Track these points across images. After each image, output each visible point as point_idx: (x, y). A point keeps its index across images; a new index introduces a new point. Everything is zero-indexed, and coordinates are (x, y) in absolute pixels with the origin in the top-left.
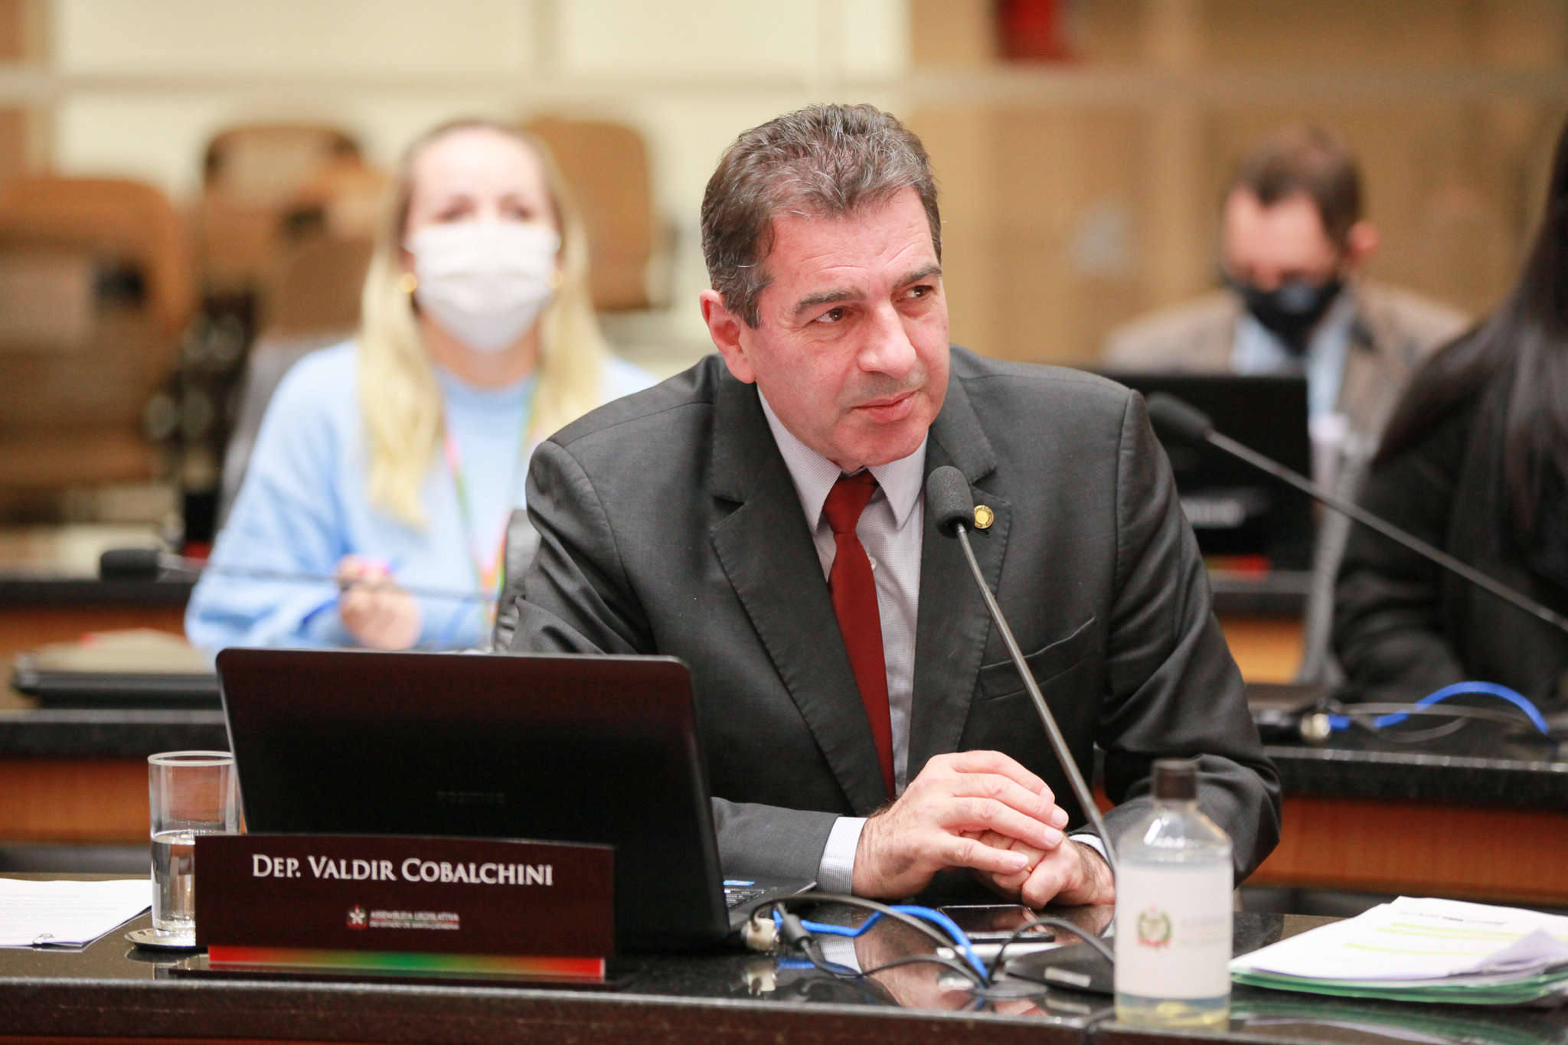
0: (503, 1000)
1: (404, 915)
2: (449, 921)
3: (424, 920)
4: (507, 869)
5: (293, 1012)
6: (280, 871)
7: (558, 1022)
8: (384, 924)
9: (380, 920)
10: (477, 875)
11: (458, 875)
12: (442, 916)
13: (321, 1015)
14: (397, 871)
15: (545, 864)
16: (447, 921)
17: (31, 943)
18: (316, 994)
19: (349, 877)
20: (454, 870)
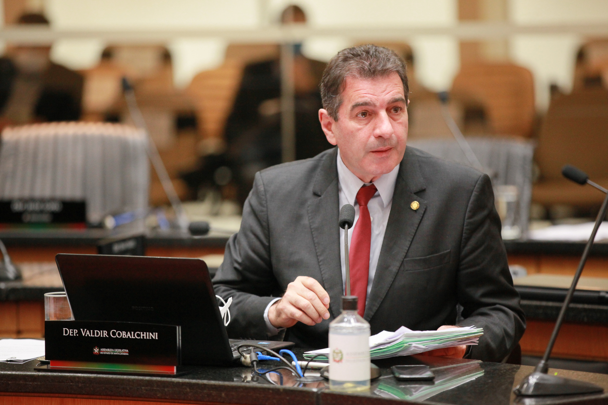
0: (138, 380)
1: (111, 350)
2: (126, 352)
3: (118, 352)
4: (143, 334)
5: (71, 384)
6: (72, 334)
7: (155, 388)
8: (105, 353)
9: (103, 352)
10: (134, 336)
11: (128, 335)
12: (123, 350)
13: (80, 385)
14: (108, 334)
15: (155, 332)
16: (124, 352)
17: (6, 360)
18: (78, 377)
19: (94, 336)
20: (127, 334)
